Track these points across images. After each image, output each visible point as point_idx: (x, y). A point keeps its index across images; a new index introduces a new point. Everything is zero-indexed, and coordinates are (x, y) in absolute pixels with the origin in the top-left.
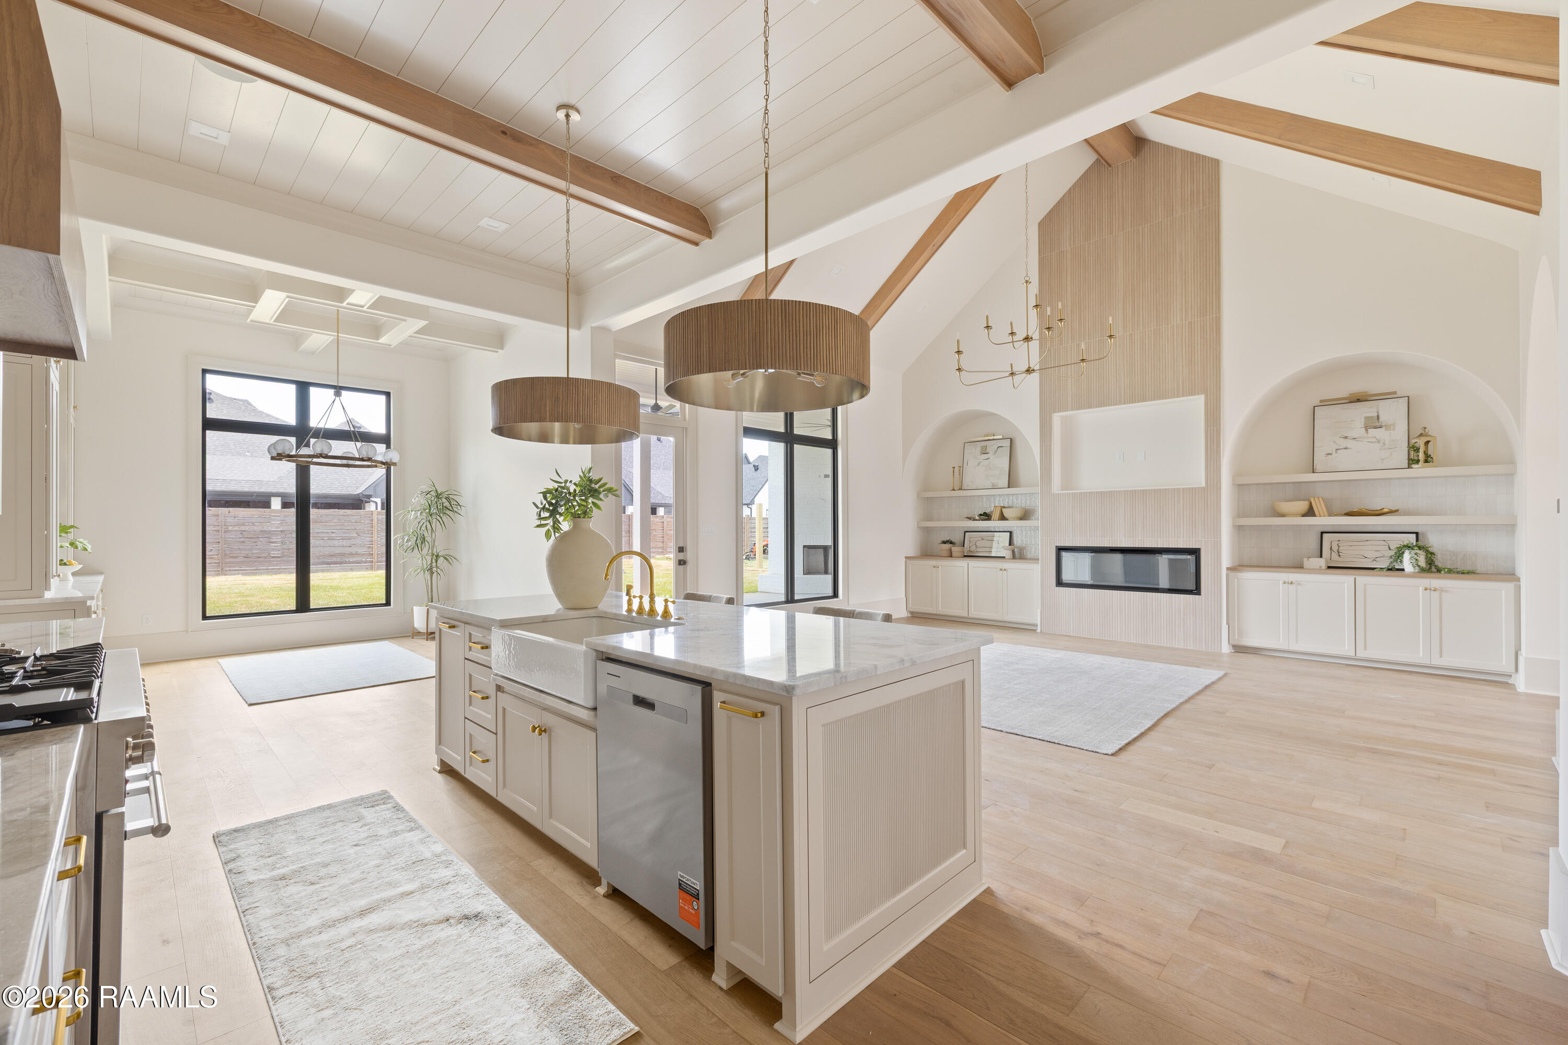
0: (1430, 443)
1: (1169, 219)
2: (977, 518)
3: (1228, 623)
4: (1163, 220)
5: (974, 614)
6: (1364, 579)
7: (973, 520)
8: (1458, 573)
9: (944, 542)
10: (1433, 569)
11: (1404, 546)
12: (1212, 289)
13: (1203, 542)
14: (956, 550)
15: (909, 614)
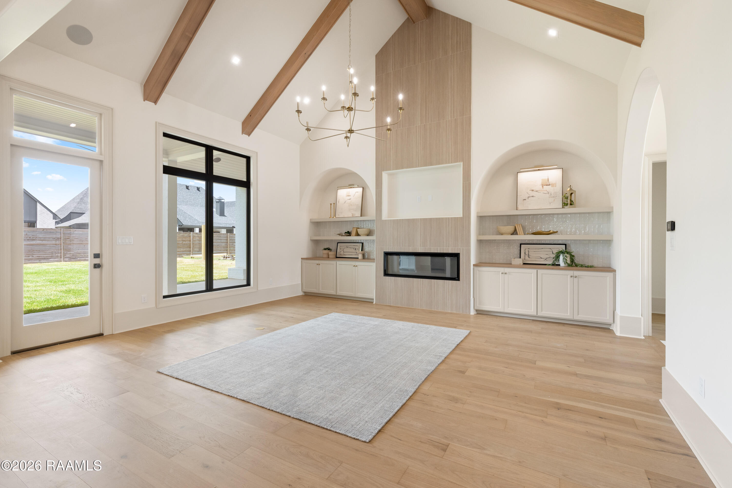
0: (573, 194)
1: (445, 56)
2: (344, 234)
3: (473, 297)
4: (442, 57)
5: (339, 293)
6: (541, 272)
7: (342, 236)
8: (586, 267)
9: (325, 249)
10: (574, 265)
11: (560, 252)
12: (467, 100)
13: (461, 250)
14: (332, 254)
15: (303, 293)
